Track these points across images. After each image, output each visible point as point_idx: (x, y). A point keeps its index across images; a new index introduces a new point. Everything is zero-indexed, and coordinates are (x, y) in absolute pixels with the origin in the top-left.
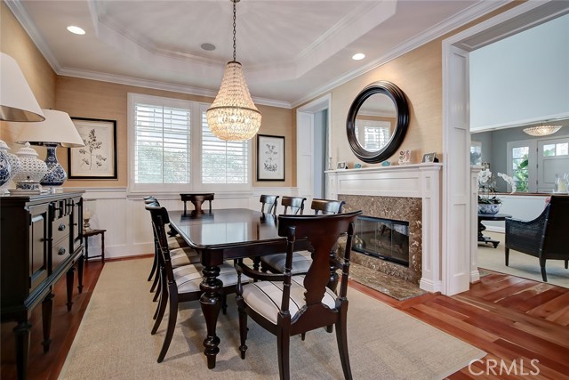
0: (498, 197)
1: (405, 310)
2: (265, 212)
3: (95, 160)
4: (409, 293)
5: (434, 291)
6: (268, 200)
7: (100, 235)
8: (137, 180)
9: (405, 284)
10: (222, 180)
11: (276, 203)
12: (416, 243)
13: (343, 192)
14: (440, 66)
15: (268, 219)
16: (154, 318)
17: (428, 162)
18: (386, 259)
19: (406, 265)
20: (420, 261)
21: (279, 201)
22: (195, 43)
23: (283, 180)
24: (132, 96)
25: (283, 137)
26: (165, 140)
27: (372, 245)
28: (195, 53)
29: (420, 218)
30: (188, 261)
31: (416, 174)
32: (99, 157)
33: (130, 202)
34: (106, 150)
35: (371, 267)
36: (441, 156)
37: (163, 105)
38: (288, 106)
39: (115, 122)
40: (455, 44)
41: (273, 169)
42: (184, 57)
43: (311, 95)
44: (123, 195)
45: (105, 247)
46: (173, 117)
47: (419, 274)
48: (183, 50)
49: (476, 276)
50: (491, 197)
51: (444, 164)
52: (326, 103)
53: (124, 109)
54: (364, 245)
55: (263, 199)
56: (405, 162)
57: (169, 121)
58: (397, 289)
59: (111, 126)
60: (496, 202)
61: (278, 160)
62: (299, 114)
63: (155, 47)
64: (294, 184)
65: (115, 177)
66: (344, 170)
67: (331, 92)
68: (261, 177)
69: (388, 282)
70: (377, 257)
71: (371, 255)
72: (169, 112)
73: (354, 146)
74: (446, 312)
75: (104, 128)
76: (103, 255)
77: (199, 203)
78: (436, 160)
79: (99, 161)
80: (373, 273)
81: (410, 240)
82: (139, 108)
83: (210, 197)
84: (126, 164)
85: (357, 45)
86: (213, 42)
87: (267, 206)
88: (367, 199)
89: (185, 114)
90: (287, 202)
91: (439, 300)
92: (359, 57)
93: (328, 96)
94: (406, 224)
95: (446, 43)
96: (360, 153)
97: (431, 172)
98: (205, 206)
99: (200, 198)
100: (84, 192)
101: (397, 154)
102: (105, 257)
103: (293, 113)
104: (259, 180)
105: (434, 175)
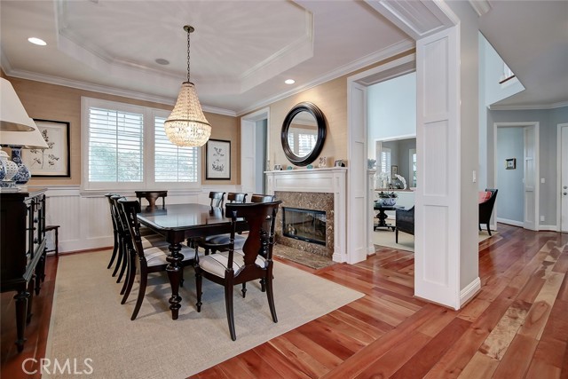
0: (395, 192)
1: (319, 275)
2: (214, 205)
3: (47, 159)
4: (324, 264)
5: (342, 262)
6: (216, 196)
7: (54, 231)
8: (91, 178)
9: (323, 258)
10: (173, 179)
11: (223, 198)
12: (331, 227)
13: (279, 189)
14: (346, 96)
15: (216, 212)
16: (122, 293)
17: (338, 167)
18: (311, 241)
19: (324, 244)
20: (333, 241)
21: (226, 196)
22: (151, 58)
23: (229, 179)
24: (86, 100)
25: (229, 142)
26: (119, 142)
27: (301, 231)
28: (150, 65)
29: (333, 209)
30: (150, 245)
31: (329, 175)
32: (52, 156)
33: (84, 200)
34: (59, 150)
35: (300, 249)
36: (347, 162)
37: (117, 110)
38: (234, 114)
39: (68, 124)
40: (356, 81)
41: (220, 169)
42: (138, 68)
43: (253, 107)
44: (76, 192)
45: (59, 242)
46: (126, 121)
47: (332, 250)
48: (138, 62)
49: (372, 251)
50: (390, 193)
51: (348, 168)
52: (266, 114)
53: (78, 112)
54: (296, 232)
55: (212, 195)
56: (323, 166)
57: (122, 124)
58: (316, 262)
59: (64, 127)
60: (394, 196)
61: (224, 161)
62: (244, 122)
63: (110, 57)
64: (239, 182)
65: (69, 175)
66: (279, 171)
67: (269, 106)
68: (209, 177)
69: (311, 258)
70: (304, 240)
71: (300, 239)
72: (122, 116)
73: (287, 152)
74: (351, 275)
75: (57, 129)
76: (56, 250)
77: (153, 199)
78: (343, 165)
79: (51, 161)
80: (301, 253)
81: (327, 225)
82: (92, 111)
83: (163, 194)
84: (79, 164)
85: (288, 74)
86: (167, 58)
87: (215, 201)
88: (297, 195)
89: (138, 118)
90: (232, 197)
91: (345, 267)
92: (290, 82)
93: (267, 109)
94: (324, 213)
95: (350, 80)
96: (291, 157)
97: (339, 173)
98: (159, 202)
99: (154, 195)
100: (46, 190)
101: (318, 160)
102: (59, 252)
103: (237, 121)
104: (207, 179)
105: (342, 176)
